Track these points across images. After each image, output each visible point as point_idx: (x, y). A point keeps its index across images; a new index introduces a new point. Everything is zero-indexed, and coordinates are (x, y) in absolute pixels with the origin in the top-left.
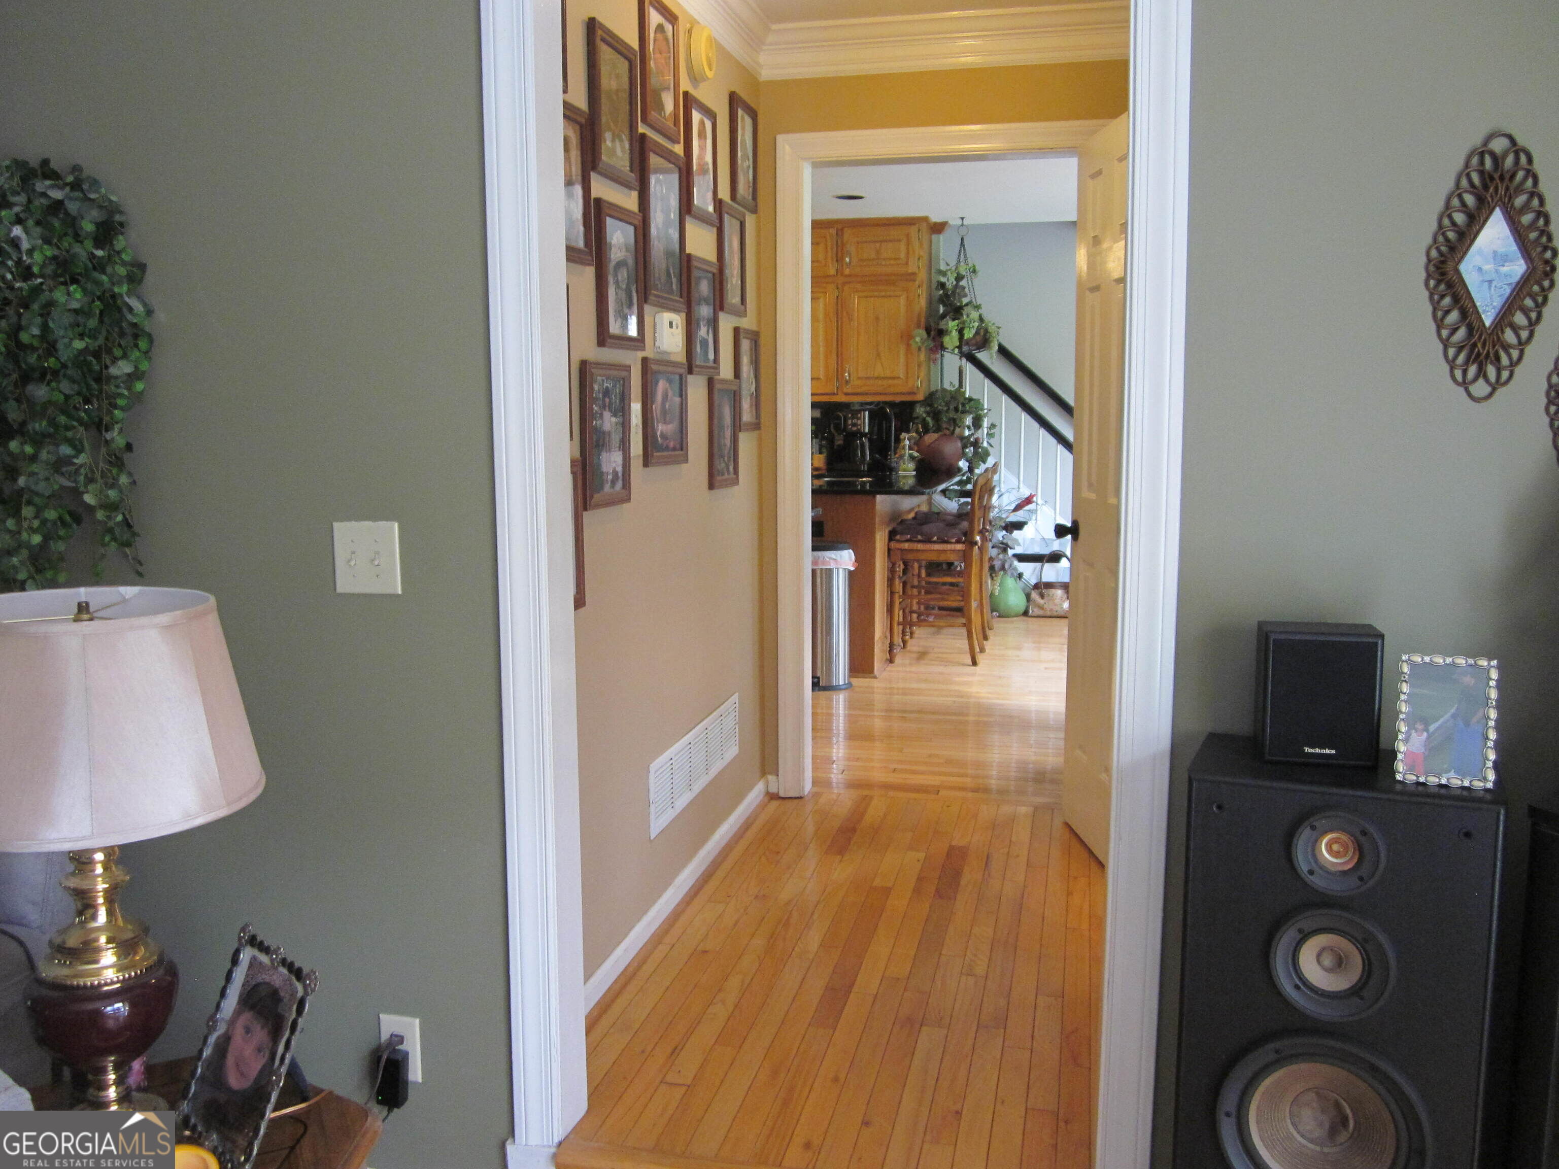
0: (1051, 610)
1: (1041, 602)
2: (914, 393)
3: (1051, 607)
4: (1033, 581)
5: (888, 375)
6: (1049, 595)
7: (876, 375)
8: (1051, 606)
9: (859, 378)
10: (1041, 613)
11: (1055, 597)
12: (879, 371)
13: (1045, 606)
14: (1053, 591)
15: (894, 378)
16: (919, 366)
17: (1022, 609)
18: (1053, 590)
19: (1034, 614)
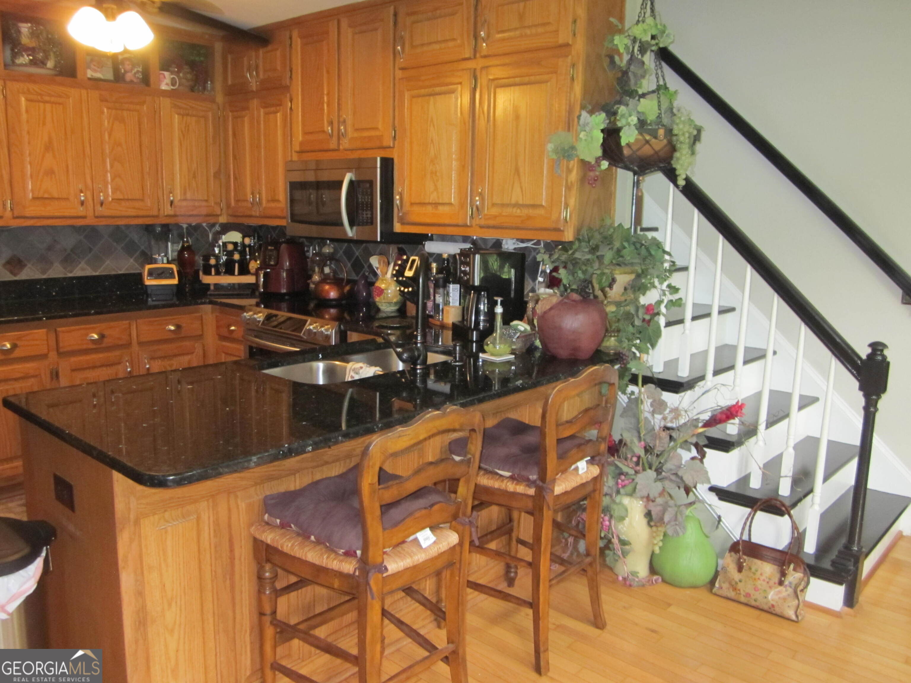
0: (748, 595)
1: (736, 576)
2: (557, 230)
3: (747, 591)
4: (736, 536)
5: (528, 202)
6: (750, 569)
7: (513, 201)
8: (749, 589)
9: (493, 205)
10: (732, 594)
11: (758, 575)
12: (516, 196)
13: (740, 586)
14: (757, 564)
15: (534, 206)
16: (569, 188)
17: (706, 575)
18: (758, 562)
19: (720, 592)
